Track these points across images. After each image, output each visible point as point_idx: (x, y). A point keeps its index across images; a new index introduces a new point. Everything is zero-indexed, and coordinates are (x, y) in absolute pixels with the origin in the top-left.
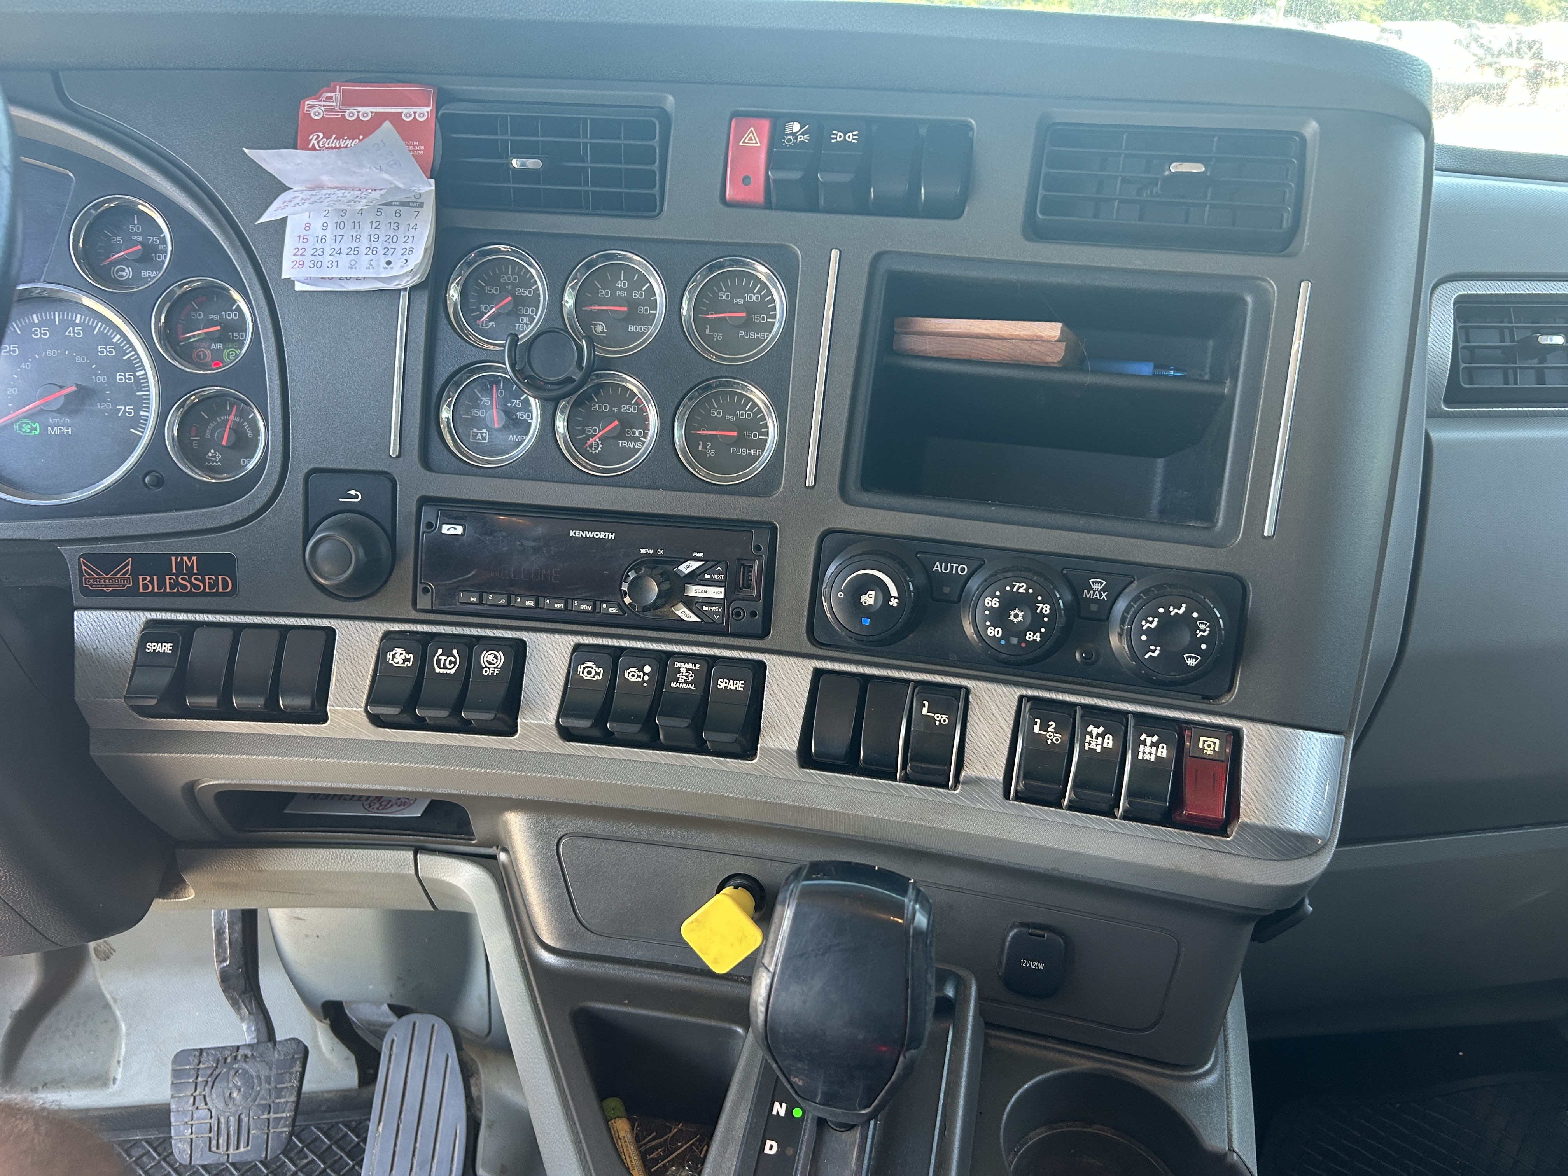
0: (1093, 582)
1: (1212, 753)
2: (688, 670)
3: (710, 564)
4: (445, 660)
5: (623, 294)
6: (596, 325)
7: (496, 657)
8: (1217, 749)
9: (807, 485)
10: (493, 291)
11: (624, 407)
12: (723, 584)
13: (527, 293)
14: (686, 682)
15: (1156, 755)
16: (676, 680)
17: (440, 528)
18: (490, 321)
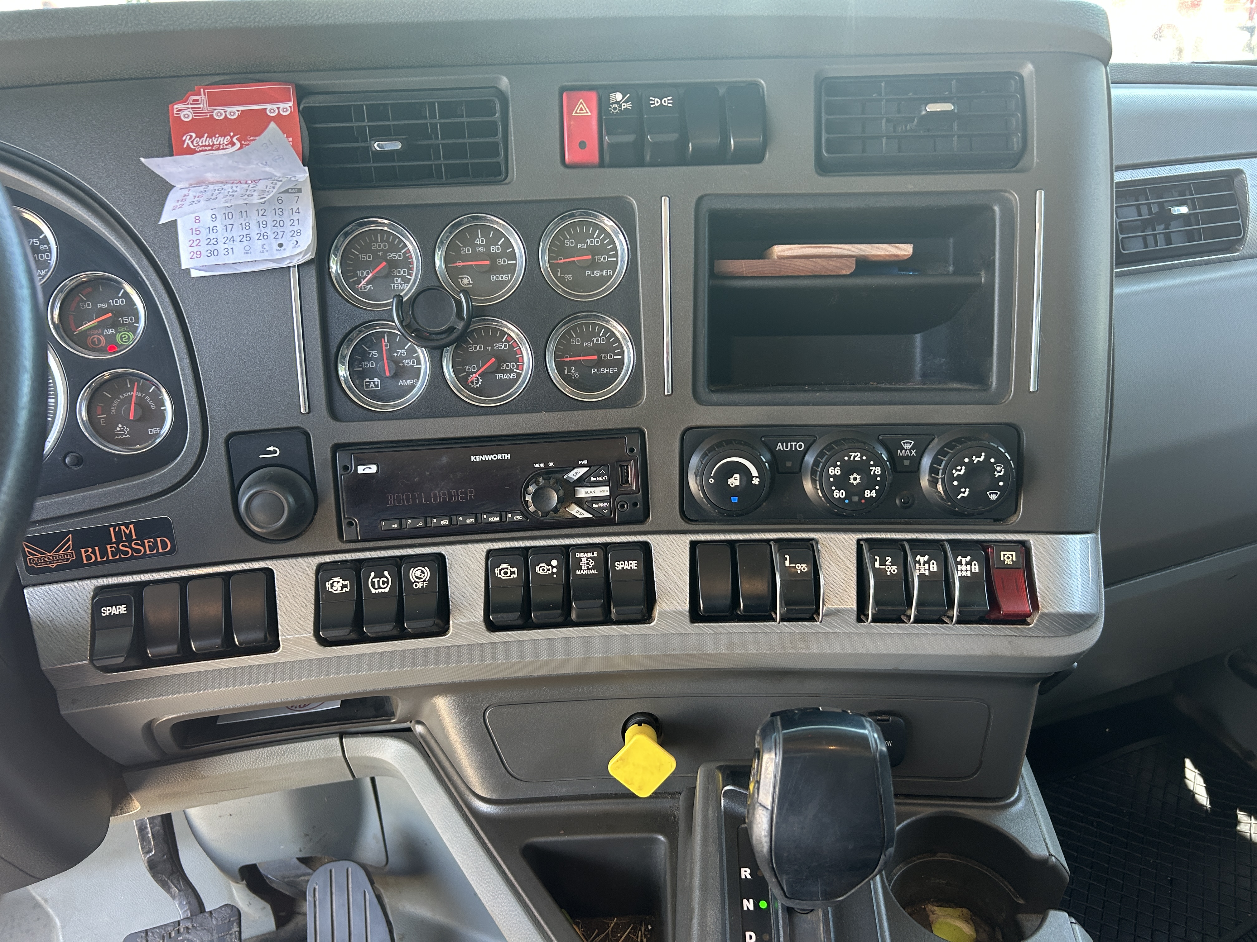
0: (904, 443)
1: (1011, 563)
2: (588, 558)
3: (593, 468)
4: (378, 582)
5: (482, 250)
6: (463, 278)
7: (422, 572)
8: (1014, 559)
9: (666, 393)
10: (367, 258)
11: (496, 345)
12: (607, 484)
13: (397, 257)
14: (588, 568)
15: (971, 571)
16: (580, 568)
17: (356, 470)
18: (367, 285)
